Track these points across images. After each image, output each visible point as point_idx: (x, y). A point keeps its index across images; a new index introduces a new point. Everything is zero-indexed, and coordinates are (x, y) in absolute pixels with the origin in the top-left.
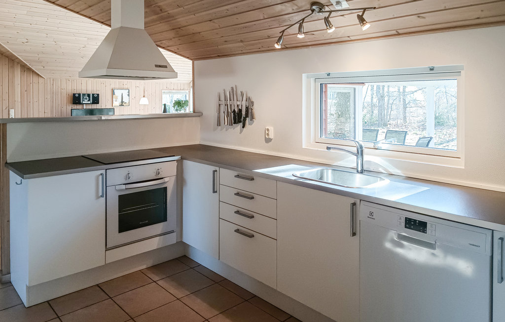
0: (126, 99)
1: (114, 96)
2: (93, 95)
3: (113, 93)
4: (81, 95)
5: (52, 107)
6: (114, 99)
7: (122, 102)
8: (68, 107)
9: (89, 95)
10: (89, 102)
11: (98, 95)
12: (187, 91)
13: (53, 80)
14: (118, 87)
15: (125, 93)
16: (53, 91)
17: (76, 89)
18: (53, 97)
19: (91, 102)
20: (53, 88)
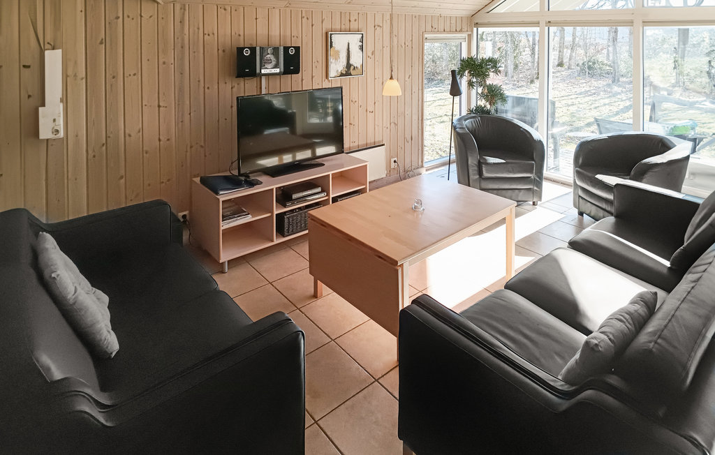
0: (356, 60)
1: (331, 52)
2: (286, 49)
3: (328, 44)
4: (258, 49)
5: (181, 90)
6: (331, 60)
7: (349, 65)
8: (222, 85)
9: (276, 51)
10: (277, 71)
11: (297, 49)
12: (465, 35)
13: (183, 8)
14: (338, 27)
15: (354, 40)
16: (183, 40)
17: (242, 33)
18: (182, 59)
19: (282, 70)
20: (182, 28)
